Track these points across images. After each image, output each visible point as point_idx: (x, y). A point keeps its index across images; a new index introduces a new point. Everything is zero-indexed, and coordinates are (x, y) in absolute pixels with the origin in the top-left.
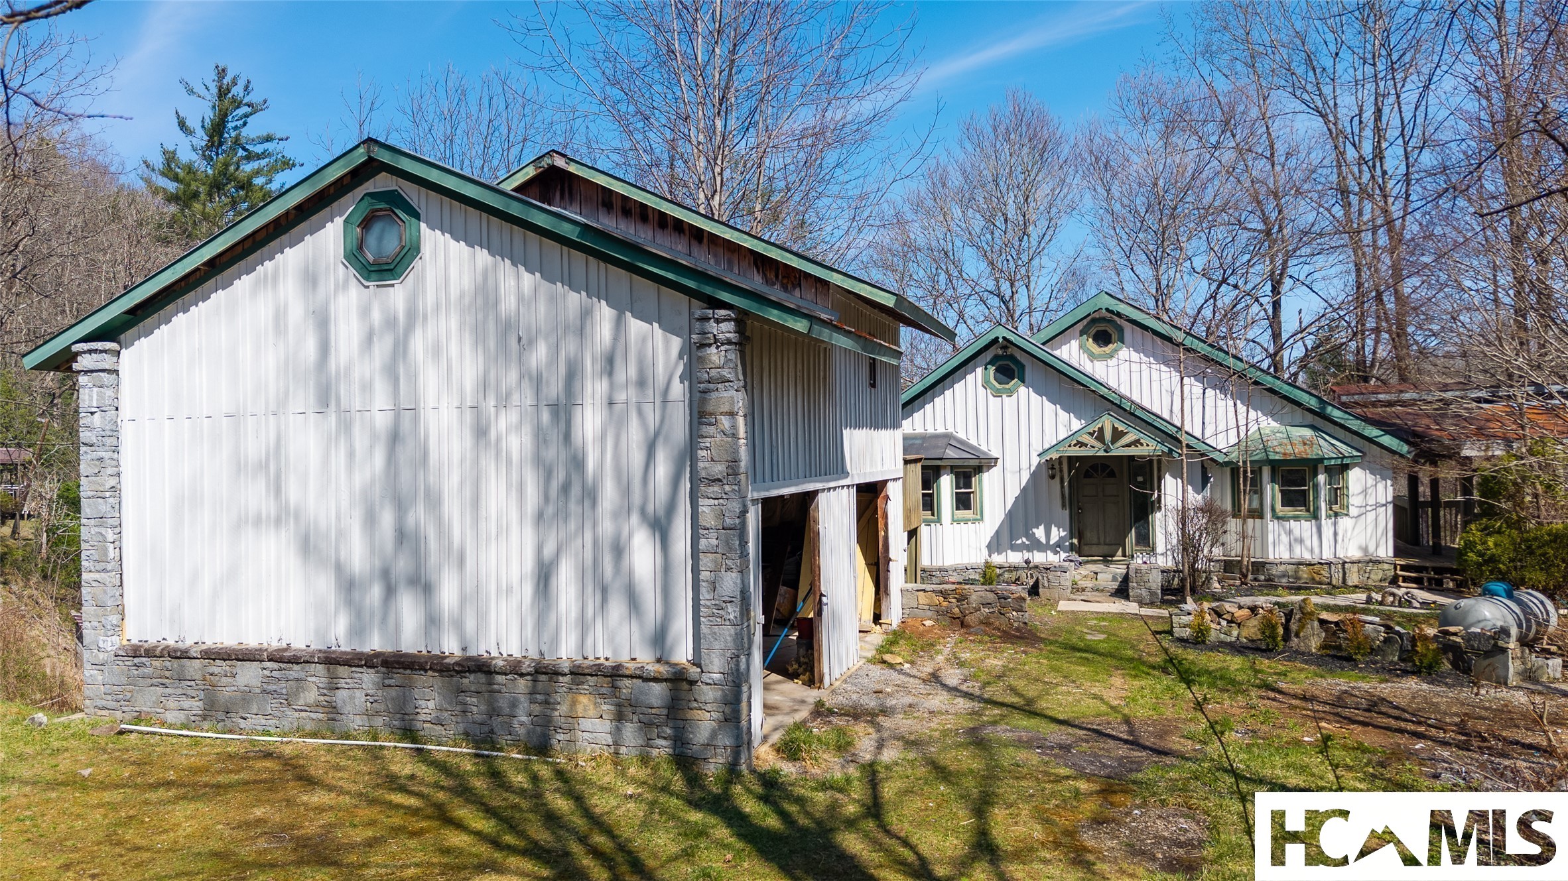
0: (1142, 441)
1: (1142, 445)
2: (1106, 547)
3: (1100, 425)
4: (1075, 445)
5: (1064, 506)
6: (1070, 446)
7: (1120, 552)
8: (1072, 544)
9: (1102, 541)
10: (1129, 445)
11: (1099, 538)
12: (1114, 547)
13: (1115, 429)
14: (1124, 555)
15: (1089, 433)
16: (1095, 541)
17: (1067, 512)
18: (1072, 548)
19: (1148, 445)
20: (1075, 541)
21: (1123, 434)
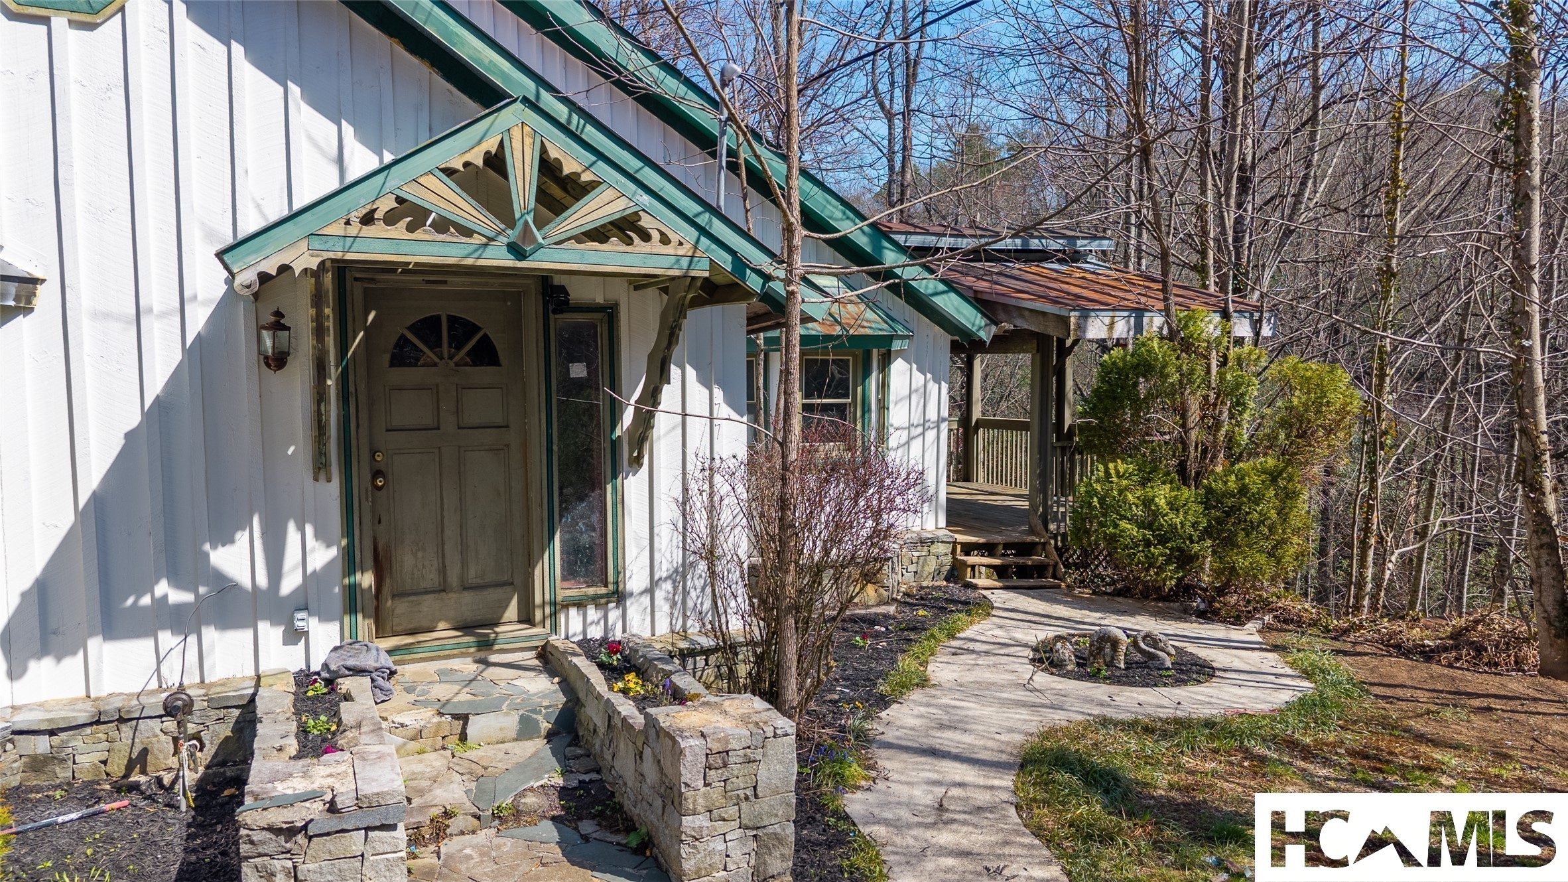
0: (646, 222)
1: (645, 236)
2: (468, 597)
3: (491, 145)
4: (391, 218)
5: (320, 467)
6: (368, 219)
7: (512, 612)
8: (352, 591)
9: (453, 578)
10: (598, 235)
11: (443, 570)
12: (492, 595)
13: (548, 167)
14: (526, 618)
15: (449, 172)
16: (431, 578)
17: (333, 489)
18: (352, 602)
19: (665, 240)
20: (366, 580)
21: (576, 189)
